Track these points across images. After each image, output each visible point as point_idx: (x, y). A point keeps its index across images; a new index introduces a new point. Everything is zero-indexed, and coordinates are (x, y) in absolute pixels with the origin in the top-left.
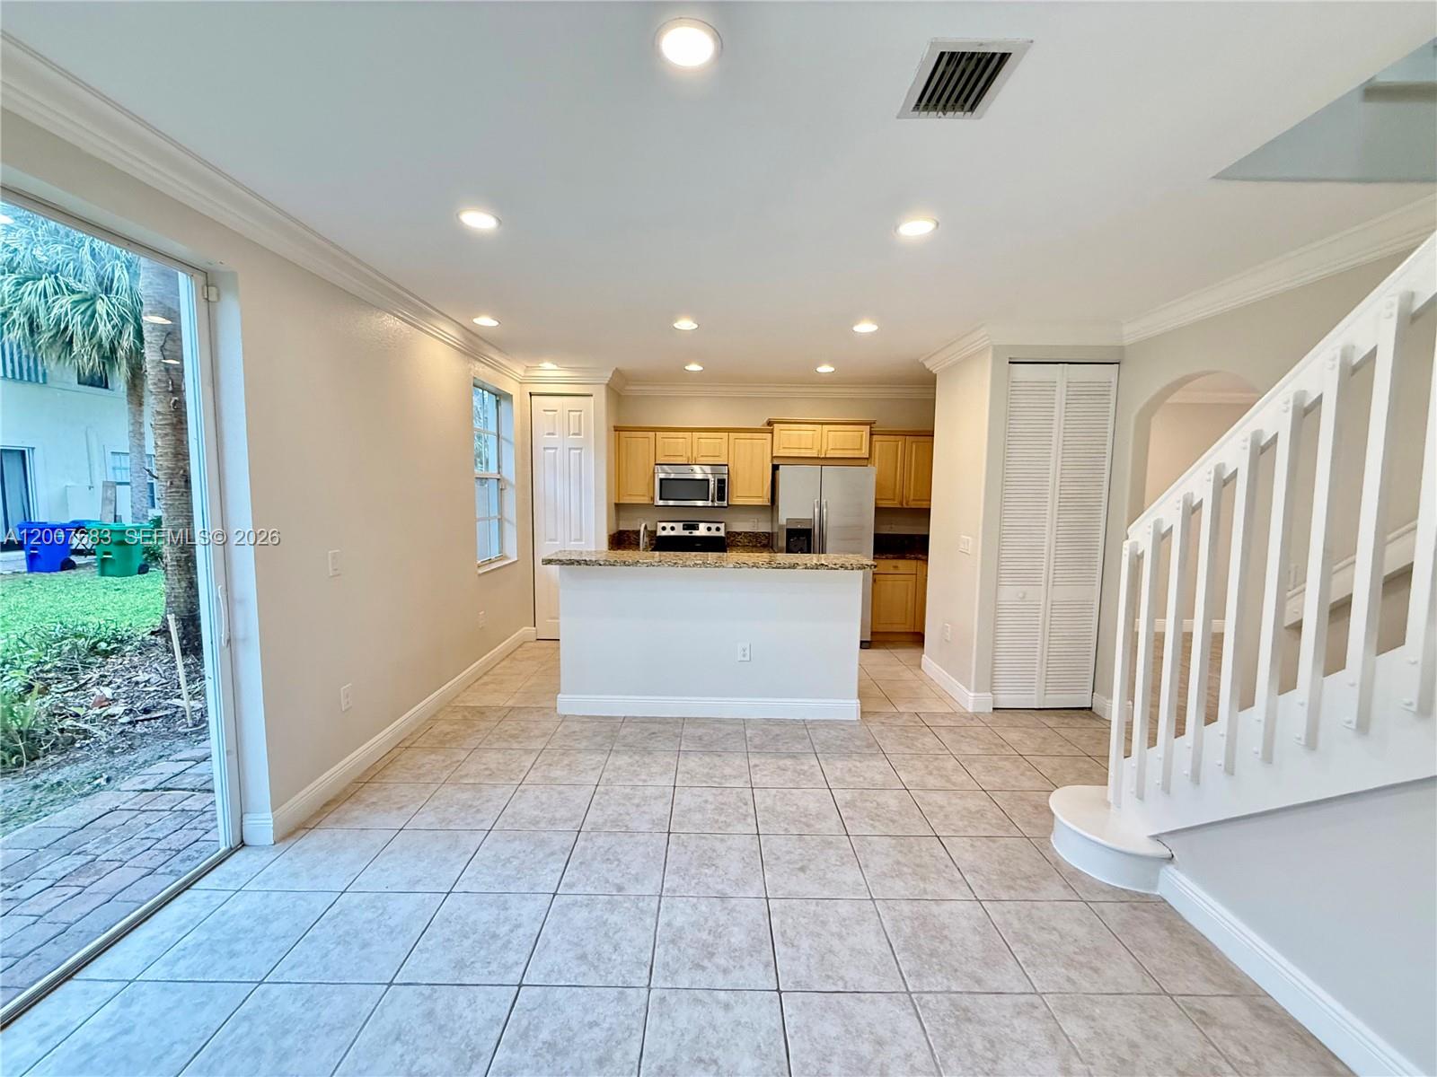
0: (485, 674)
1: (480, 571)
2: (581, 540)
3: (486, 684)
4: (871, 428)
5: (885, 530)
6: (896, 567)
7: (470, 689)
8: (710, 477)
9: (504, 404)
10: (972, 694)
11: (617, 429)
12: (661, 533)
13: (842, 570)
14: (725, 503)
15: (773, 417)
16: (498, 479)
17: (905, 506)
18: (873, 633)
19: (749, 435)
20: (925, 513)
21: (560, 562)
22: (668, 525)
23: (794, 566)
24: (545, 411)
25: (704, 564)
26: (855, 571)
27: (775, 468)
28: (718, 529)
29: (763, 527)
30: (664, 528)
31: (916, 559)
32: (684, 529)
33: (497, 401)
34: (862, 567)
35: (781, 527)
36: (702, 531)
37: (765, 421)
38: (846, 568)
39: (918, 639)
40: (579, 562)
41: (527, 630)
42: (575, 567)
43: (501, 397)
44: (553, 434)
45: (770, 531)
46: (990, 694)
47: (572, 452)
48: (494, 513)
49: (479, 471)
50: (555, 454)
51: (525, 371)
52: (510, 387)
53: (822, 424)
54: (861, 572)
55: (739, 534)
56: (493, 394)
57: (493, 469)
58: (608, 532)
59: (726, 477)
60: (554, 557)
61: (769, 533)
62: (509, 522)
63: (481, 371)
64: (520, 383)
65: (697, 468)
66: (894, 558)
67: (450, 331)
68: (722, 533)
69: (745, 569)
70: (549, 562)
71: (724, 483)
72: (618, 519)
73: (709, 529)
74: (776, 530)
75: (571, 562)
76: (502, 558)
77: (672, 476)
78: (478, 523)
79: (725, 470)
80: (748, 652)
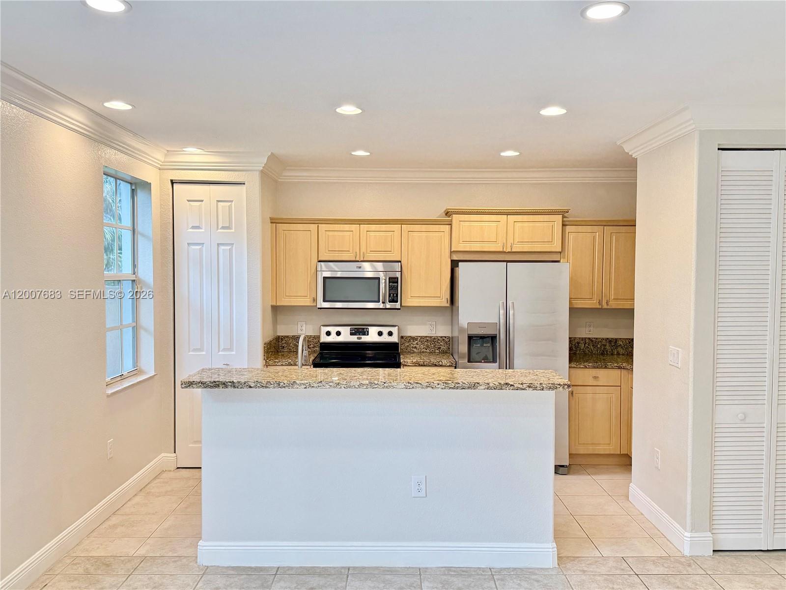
0: (114, 514)
1: (110, 391)
2: (231, 349)
3: (115, 527)
4: (564, 217)
5: (584, 333)
6: (596, 378)
7: (94, 534)
8: (381, 275)
9: (141, 195)
10: (687, 534)
11: (274, 221)
12: (325, 339)
13: (530, 392)
14: (398, 305)
15: (451, 206)
16: (133, 281)
17: (605, 306)
18: (571, 455)
19: (424, 227)
20: (629, 313)
21: (203, 384)
22: (333, 330)
23: (474, 386)
24: (188, 201)
25: (371, 385)
26: (546, 392)
27: (454, 264)
28: (390, 334)
29: (442, 330)
30: (328, 333)
31: (620, 368)
32: (352, 334)
33: (133, 191)
34: (553, 387)
35: (461, 330)
36: (372, 336)
37: (443, 211)
38: (535, 388)
39: (624, 461)
40: (225, 385)
41: (166, 457)
42: (220, 390)
43: (138, 186)
44: (198, 227)
45: (449, 334)
46: (709, 534)
47: (222, 248)
48: (128, 319)
49: (112, 273)
50: (201, 250)
51: (166, 155)
52: (146, 173)
53: (508, 214)
54: (552, 393)
55: (414, 339)
56: (128, 182)
57: (127, 269)
58: (264, 337)
59: (398, 275)
60: (196, 379)
61: (449, 338)
62: (146, 330)
63: (114, 157)
64: (160, 169)
65: (367, 266)
66: (594, 367)
67: (75, 116)
68: (394, 339)
69: (419, 391)
70: (189, 384)
71: (397, 282)
72: (275, 322)
73: (380, 334)
74: (456, 334)
75: (216, 385)
76: (137, 371)
77: (339, 275)
78: (109, 334)
79: (397, 266)
80: (423, 486)
